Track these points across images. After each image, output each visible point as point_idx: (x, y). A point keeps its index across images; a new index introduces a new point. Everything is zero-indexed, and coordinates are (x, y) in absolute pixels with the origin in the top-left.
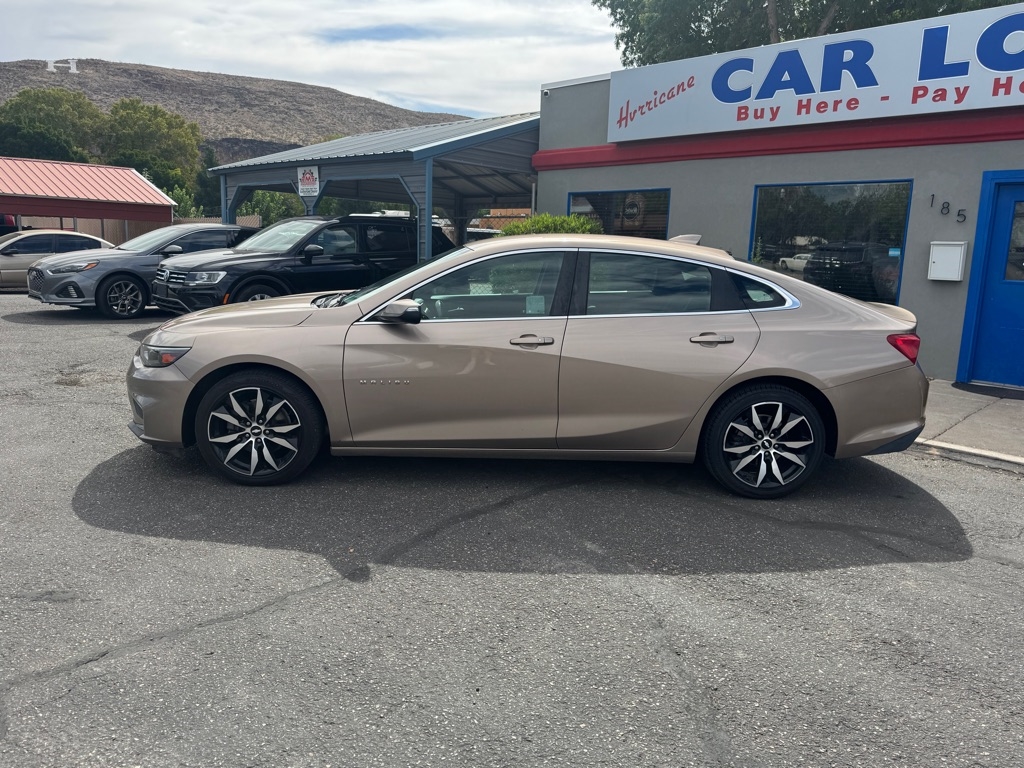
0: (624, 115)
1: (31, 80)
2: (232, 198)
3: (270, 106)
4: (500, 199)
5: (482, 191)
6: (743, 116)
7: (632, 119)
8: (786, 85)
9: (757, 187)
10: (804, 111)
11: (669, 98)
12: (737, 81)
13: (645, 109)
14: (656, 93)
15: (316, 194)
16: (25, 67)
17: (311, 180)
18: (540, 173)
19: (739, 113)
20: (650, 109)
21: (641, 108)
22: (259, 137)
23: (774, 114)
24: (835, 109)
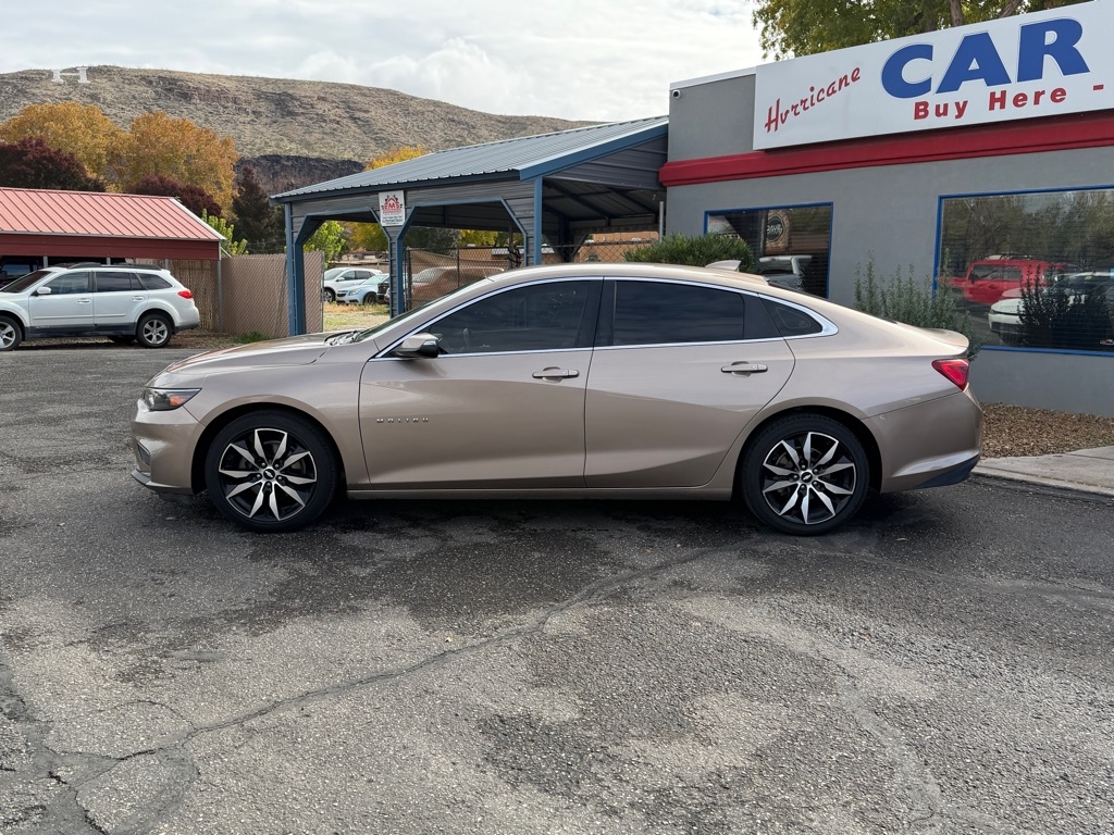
0: (773, 117)
1: (33, 94)
2: (299, 230)
3: (317, 114)
4: (614, 221)
5: (592, 212)
6: (922, 114)
7: (783, 122)
8: (973, 75)
9: (941, 198)
10: (997, 105)
11: (828, 95)
12: (913, 72)
13: (800, 109)
14: (812, 89)
15: (402, 223)
16: (26, 78)
17: (394, 206)
18: (669, 189)
19: (917, 110)
20: (805, 109)
21: (794, 107)
22: (305, 152)
23: (961, 110)
24: (1037, 102)
